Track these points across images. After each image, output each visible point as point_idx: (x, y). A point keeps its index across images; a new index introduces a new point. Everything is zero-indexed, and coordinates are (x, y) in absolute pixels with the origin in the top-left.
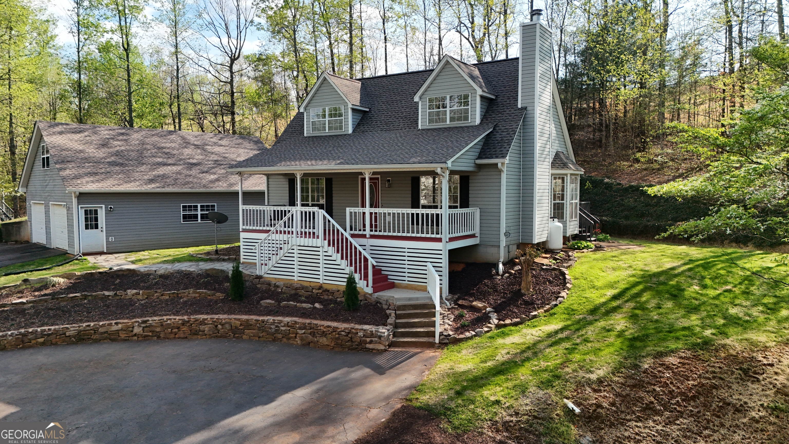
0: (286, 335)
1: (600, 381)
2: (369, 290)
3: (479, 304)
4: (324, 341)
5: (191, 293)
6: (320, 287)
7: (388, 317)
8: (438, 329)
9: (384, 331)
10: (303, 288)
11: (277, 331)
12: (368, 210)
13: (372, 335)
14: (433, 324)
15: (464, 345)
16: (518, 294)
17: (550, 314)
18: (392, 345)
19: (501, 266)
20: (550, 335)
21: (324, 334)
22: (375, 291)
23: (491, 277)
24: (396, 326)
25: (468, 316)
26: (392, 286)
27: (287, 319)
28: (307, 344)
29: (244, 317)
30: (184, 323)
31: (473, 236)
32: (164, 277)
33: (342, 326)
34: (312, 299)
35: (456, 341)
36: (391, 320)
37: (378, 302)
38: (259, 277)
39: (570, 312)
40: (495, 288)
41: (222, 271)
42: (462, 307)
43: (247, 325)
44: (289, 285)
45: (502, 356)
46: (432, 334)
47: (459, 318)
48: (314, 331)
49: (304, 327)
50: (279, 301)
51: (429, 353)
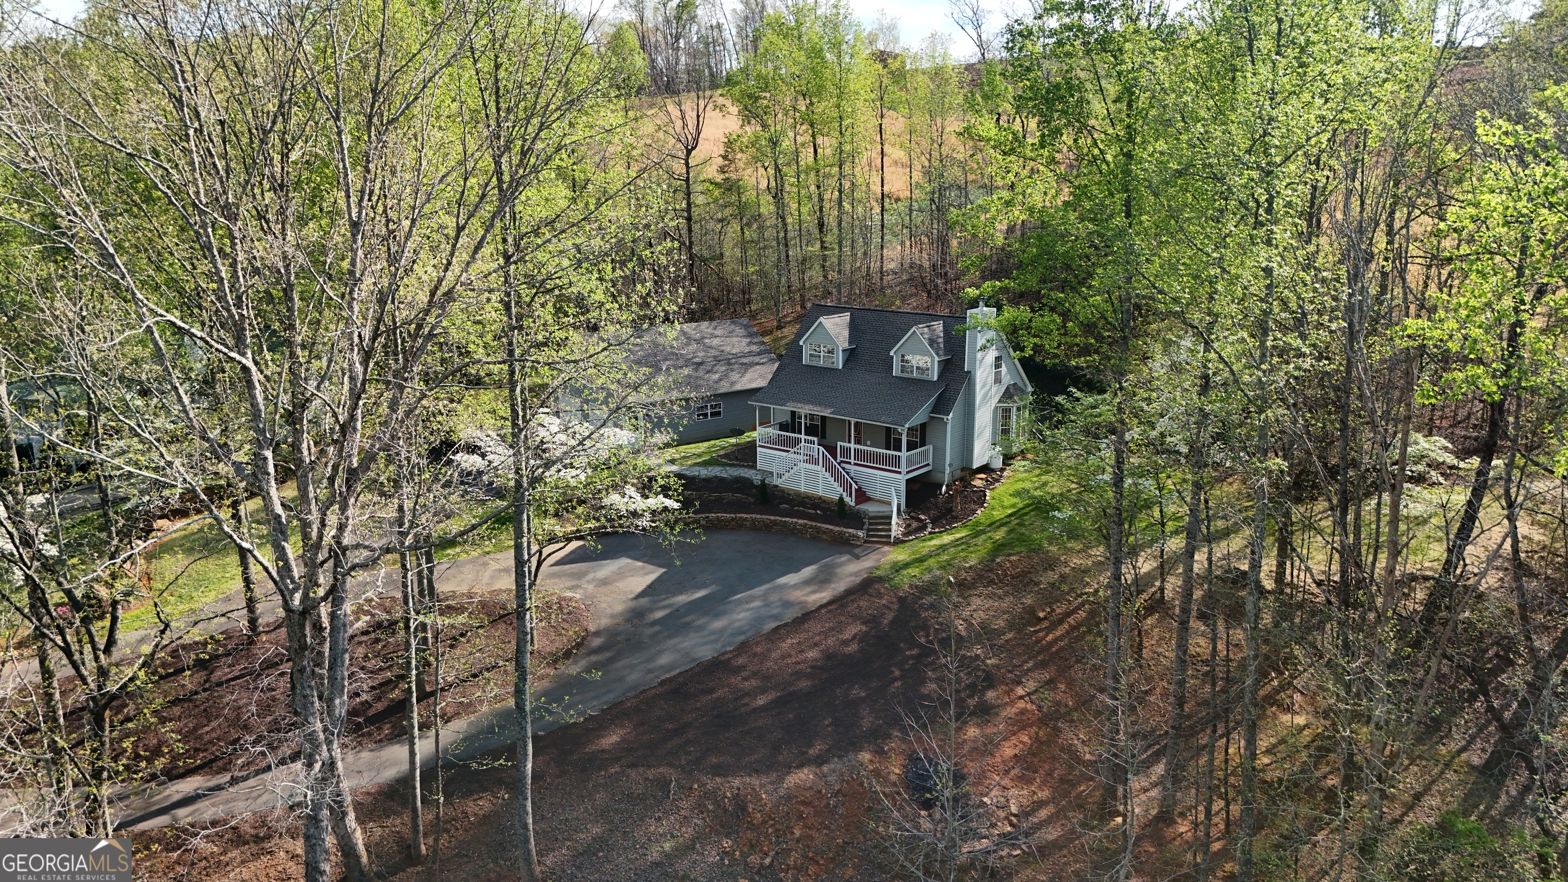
0: (800, 531)
1: (970, 567)
2: (853, 504)
3: (923, 517)
4: (824, 537)
5: (729, 496)
6: (820, 498)
7: (864, 524)
8: (893, 534)
9: (860, 534)
10: (808, 497)
11: (795, 529)
12: (853, 446)
13: (854, 536)
14: (890, 530)
15: (907, 544)
16: (950, 510)
17: (965, 526)
18: (866, 542)
19: (944, 488)
20: (957, 540)
21: (824, 533)
22: (857, 504)
23: (936, 496)
24: (869, 530)
25: (915, 524)
26: (869, 499)
27: (800, 521)
28: (814, 538)
29: (772, 518)
30: (732, 519)
31: (928, 465)
32: (708, 480)
33: (837, 529)
34: (815, 506)
35: (903, 542)
36: (865, 527)
37: (858, 512)
38: (776, 486)
39: (978, 523)
40: (936, 505)
41: (748, 479)
42: (912, 518)
43: (775, 523)
44: (798, 494)
45: (925, 551)
46: (890, 536)
47: (908, 526)
48: (818, 530)
49: (811, 527)
50: (793, 506)
51: (886, 548)
